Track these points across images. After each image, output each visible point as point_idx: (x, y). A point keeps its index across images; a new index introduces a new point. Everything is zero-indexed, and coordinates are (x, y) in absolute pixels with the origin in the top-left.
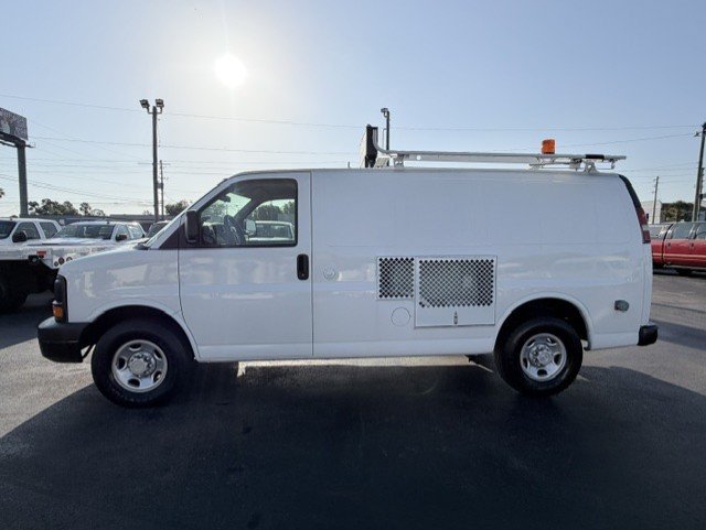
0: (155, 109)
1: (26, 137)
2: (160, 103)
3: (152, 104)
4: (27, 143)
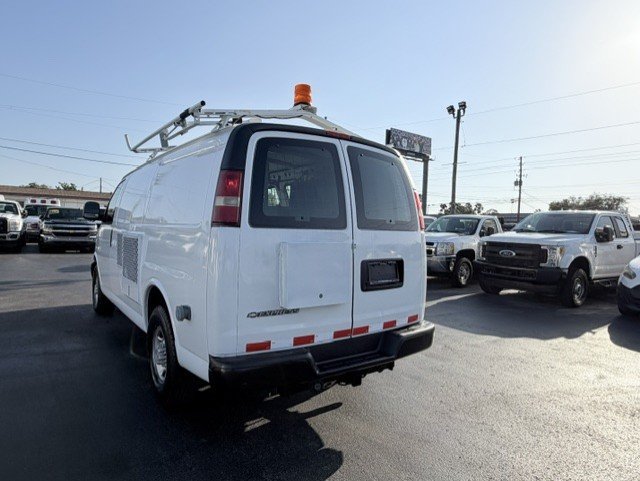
0: (459, 111)
1: (430, 153)
2: (463, 106)
3: (457, 108)
4: (430, 157)
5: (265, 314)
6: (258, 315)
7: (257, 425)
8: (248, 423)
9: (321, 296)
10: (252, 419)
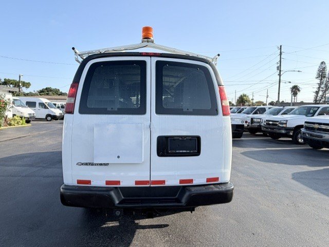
5: (86, 164)
6: (83, 164)
7: (111, 225)
8: (108, 223)
9: (118, 157)
10: (110, 221)
